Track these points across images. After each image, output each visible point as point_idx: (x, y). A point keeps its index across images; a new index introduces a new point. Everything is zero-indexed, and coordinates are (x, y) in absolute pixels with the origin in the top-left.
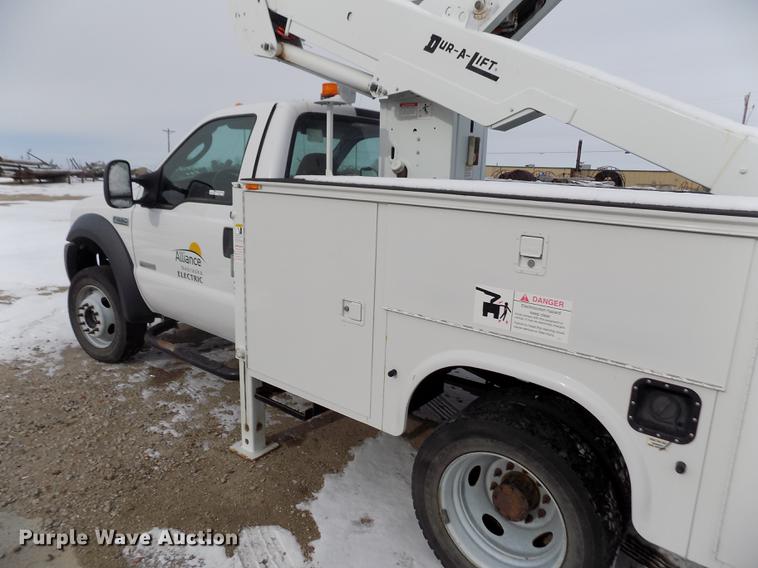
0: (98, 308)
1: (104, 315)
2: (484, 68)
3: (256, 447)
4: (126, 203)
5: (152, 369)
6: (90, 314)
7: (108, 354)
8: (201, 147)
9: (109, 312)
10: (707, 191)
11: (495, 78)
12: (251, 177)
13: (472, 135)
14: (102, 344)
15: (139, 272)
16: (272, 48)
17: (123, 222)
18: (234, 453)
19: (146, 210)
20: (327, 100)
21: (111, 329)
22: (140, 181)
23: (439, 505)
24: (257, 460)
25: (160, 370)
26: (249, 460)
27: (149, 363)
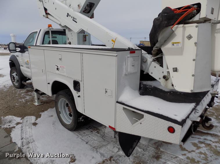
0: (15, 76)
1: (16, 78)
2: (75, 20)
3: (38, 103)
4: (15, 52)
5: (27, 90)
6: (14, 78)
7: (18, 86)
8: (32, 39)
9: (17, 77)
10: (105, 46)
11: (76, 22)
12: (35, 45)
13: (84, 34)
14: (17, 84)
15: (21, 67)
16: (45, 16)
17: (18, 56)
18: (34, 104)
19: (20, 53)
20: (49, 28)
21: (18, 81)
22: (19, 47)
23: (59, 110)
24: (38, 106)
25: (29, 90)
26: (35, 106)
27: (27, 89)
